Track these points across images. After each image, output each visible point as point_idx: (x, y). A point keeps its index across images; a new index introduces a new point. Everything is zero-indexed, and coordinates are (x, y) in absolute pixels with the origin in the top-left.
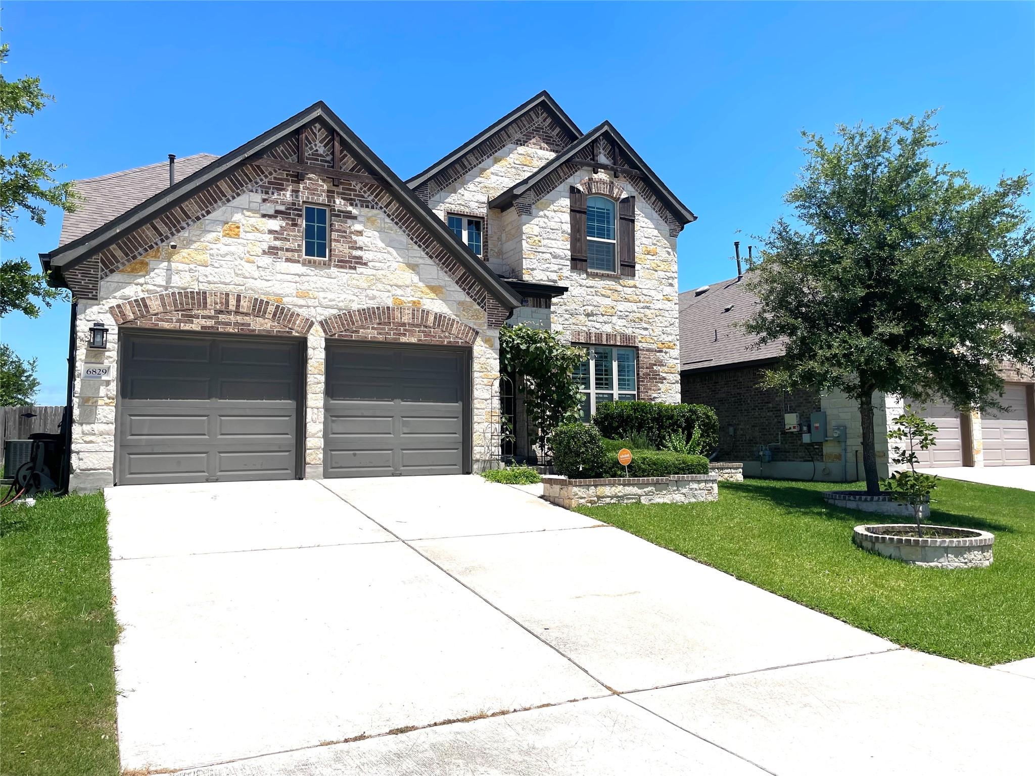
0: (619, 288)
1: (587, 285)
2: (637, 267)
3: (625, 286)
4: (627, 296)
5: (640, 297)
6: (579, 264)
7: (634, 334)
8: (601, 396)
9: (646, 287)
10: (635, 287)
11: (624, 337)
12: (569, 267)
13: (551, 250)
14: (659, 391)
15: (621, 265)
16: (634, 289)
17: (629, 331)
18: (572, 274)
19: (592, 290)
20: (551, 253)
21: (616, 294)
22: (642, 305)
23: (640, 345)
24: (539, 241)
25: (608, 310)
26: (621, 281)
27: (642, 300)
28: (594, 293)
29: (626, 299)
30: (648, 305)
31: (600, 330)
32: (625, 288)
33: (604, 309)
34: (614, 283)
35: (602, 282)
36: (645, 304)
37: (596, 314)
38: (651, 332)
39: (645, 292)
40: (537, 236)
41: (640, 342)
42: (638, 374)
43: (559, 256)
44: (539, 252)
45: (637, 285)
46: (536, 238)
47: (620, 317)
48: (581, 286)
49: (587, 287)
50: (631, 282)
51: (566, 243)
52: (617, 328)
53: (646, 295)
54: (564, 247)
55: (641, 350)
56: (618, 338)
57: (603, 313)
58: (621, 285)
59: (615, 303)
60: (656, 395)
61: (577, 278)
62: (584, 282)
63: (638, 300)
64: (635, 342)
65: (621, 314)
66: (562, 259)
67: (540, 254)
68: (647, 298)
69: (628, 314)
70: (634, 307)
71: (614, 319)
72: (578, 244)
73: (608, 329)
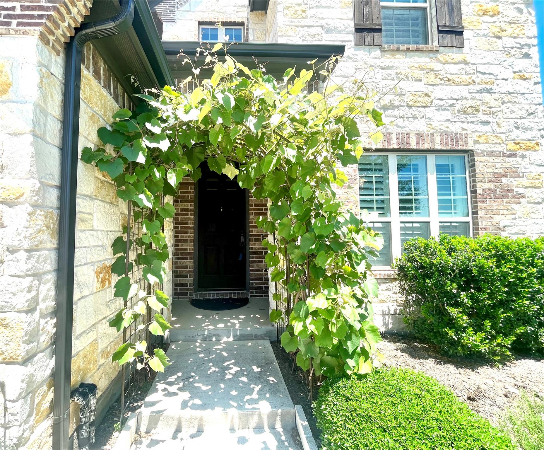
0: (436, 66)
1: (382, 65)
2: (466, 34)
3: (447, 63)
4: (450, 77)
5: (474, 77)
6: (368, 37)
7: (465, 132)
8: (410, 225)
9: (484, 61)
10: (465, 62)
11: (447, 136)
12: (353, 44)
13: (323, 22)
14: (513, 216)
15: (440, 32)
16: (462, 66)
17: (456, 128)
18: (357, 52)
19: (389, 71)
20: (322, 26)
21: (432, 75)
22: (477, 87)
23: (476, 148)
24: (304, 11)
25: (419, 99)
26: (439, 56)
27: (478, 81)
28: (394, 76)
29: (449, 80)
30: (488, 87)
31: (406, 129)
32: (447, 66)
33: (411, 98)
34: (427, 60)
35: (407, 60)
36: (483, 86)
37: (398, 107)
38: (495, 126)
39: (481, 69)
40: (299, 5)
41: (476, 142)
42: (474, 192)
43: (335, 28)
44: (303, 27)
45: (468, 60)
46: (299, 8)
47: (440, 108)
48: (372, 66)
49: (383, 68)
50: (456, 55)
51: (347, 10)
52: (435, 124)
53: (484, 73)
54: (344, 17)
55: (478, 155)
56: (438, 139)
57: (411, 103)
58: (440, 62)
59: (431, 88)
60: (507, 223)
61: (365, 57)
62: (378, 62)
63: (470, 81)
64: (467, 144)
65: (441, 103)
66: (340, 32)
67: (306, 28)
68: (486, 78)
69: (454, 102)
70: (464, 91)
71: (430, 112)
72: (367, 9)
73: (420, 126)
